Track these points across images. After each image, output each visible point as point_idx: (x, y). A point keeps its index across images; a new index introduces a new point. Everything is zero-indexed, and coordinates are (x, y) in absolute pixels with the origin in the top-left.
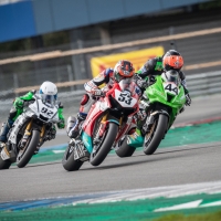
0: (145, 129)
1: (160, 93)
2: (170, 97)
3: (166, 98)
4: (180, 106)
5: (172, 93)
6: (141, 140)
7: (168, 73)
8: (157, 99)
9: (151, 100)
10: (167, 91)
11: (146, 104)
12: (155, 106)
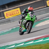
0: (26, 27)
1: (29, 18)
2: (32, 18)
3: (31, 19)
4: (35, 20)
5: (32, 17)
6: (26, 30)
7: (30, 12)
8: (29, 19)
9: (27, 20)
10: (31, 17)
11: (26, 21)
12: (28, 21)
